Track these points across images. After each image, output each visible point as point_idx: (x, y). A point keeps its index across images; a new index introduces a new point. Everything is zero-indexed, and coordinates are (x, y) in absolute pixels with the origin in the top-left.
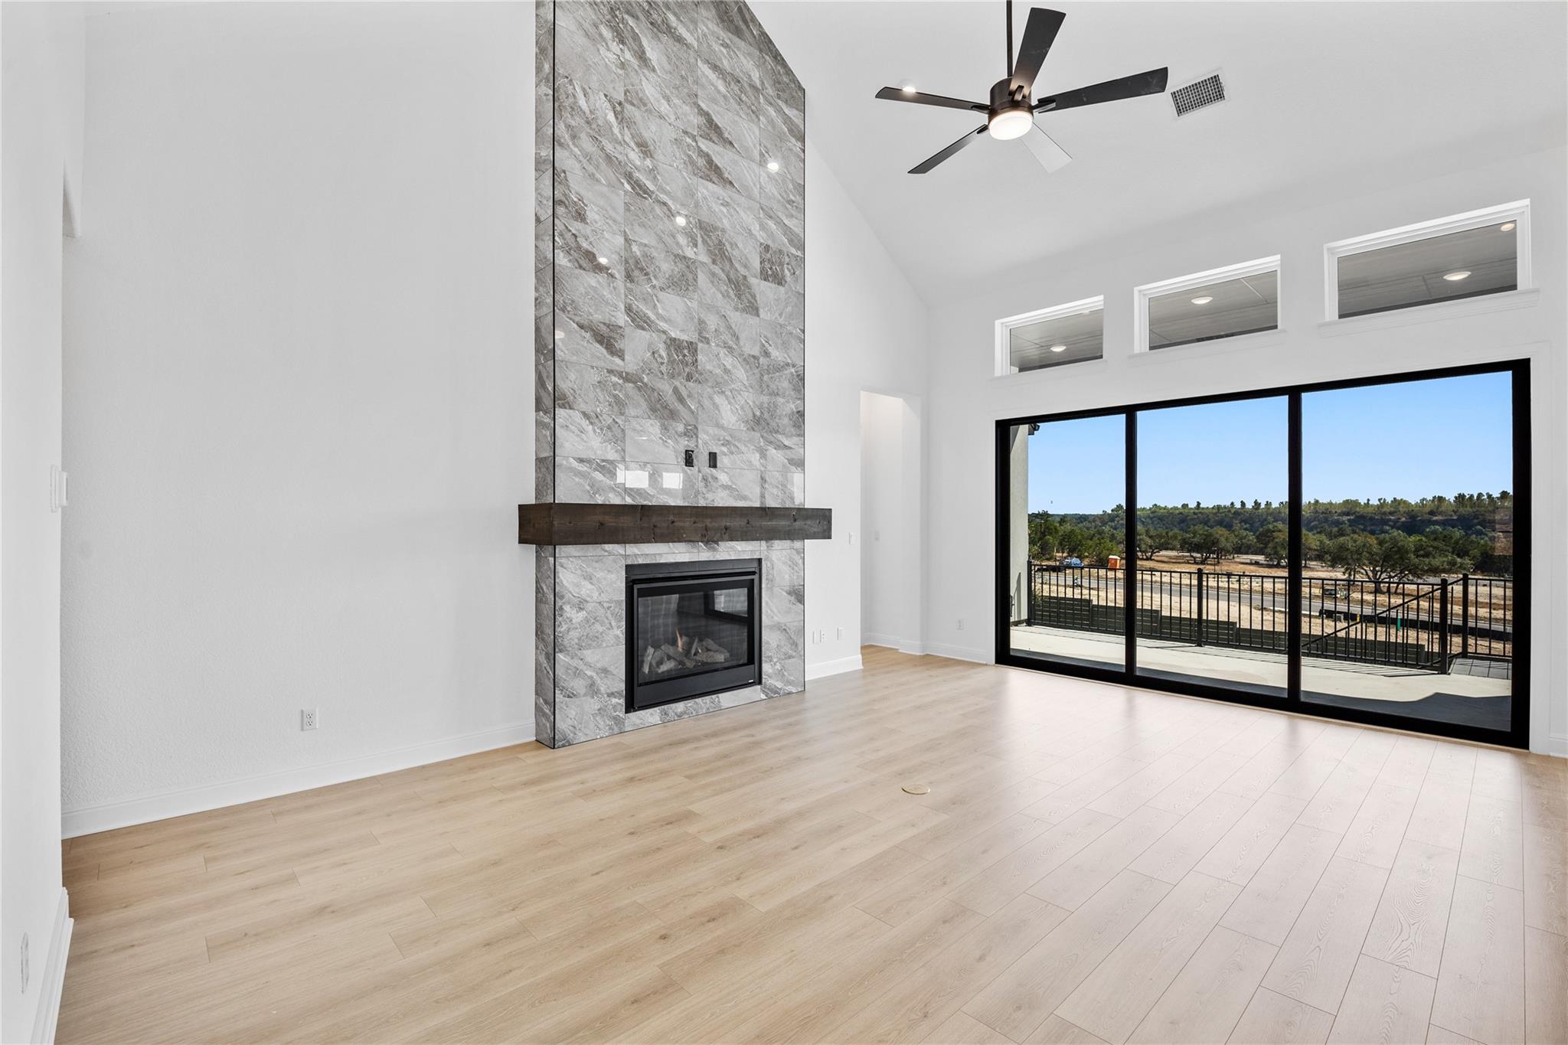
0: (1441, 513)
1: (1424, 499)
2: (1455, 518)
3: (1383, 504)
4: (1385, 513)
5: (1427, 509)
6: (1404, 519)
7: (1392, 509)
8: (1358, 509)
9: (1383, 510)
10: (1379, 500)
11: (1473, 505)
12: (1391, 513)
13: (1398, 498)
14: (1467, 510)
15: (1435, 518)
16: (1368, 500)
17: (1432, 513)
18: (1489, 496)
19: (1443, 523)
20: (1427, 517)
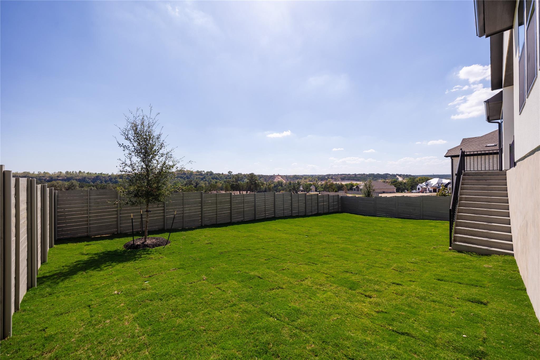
0: (61, 177)
1: (55, 172)
2: (66, 178)
3: (40, 173)
4: (41, 177)
5: (56, 176)
6: (48, 179)
7: (43, 175)
8: (29, 175)
9: (40, 176)
10: (38, 172)
11: (71, 174)
12: (43, 177)
13: (46, 172)
14: (68, 176)
15: (59, 178)
16: (34, 172)
17: (58, 177)
18: (76, 172)
19: (62, 180)
20: (57, 178)
